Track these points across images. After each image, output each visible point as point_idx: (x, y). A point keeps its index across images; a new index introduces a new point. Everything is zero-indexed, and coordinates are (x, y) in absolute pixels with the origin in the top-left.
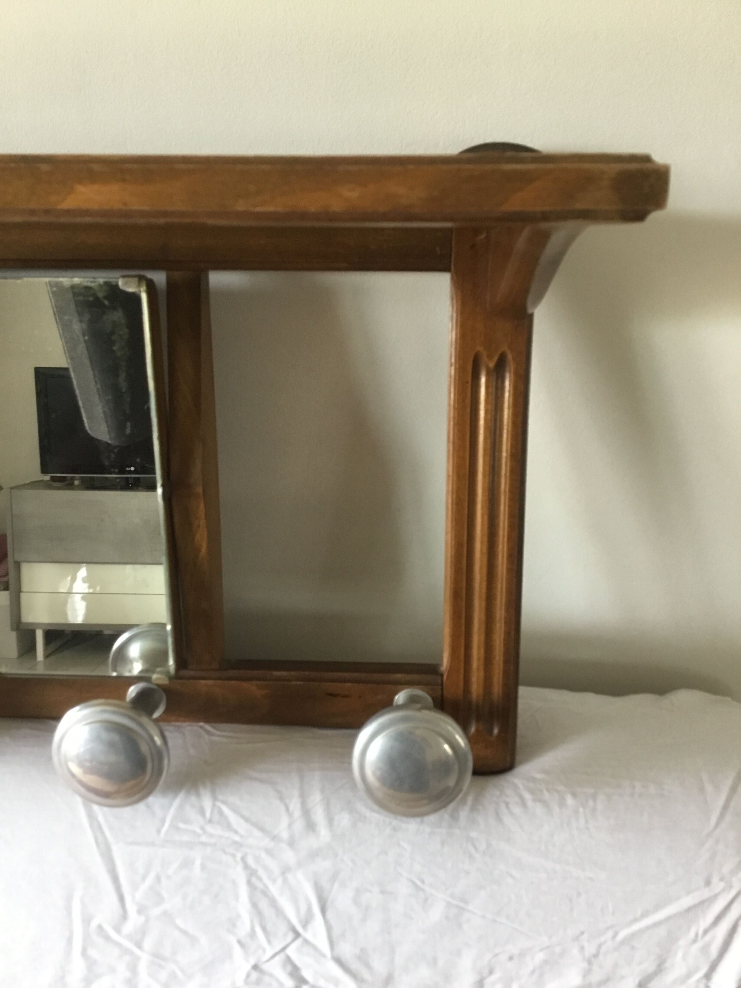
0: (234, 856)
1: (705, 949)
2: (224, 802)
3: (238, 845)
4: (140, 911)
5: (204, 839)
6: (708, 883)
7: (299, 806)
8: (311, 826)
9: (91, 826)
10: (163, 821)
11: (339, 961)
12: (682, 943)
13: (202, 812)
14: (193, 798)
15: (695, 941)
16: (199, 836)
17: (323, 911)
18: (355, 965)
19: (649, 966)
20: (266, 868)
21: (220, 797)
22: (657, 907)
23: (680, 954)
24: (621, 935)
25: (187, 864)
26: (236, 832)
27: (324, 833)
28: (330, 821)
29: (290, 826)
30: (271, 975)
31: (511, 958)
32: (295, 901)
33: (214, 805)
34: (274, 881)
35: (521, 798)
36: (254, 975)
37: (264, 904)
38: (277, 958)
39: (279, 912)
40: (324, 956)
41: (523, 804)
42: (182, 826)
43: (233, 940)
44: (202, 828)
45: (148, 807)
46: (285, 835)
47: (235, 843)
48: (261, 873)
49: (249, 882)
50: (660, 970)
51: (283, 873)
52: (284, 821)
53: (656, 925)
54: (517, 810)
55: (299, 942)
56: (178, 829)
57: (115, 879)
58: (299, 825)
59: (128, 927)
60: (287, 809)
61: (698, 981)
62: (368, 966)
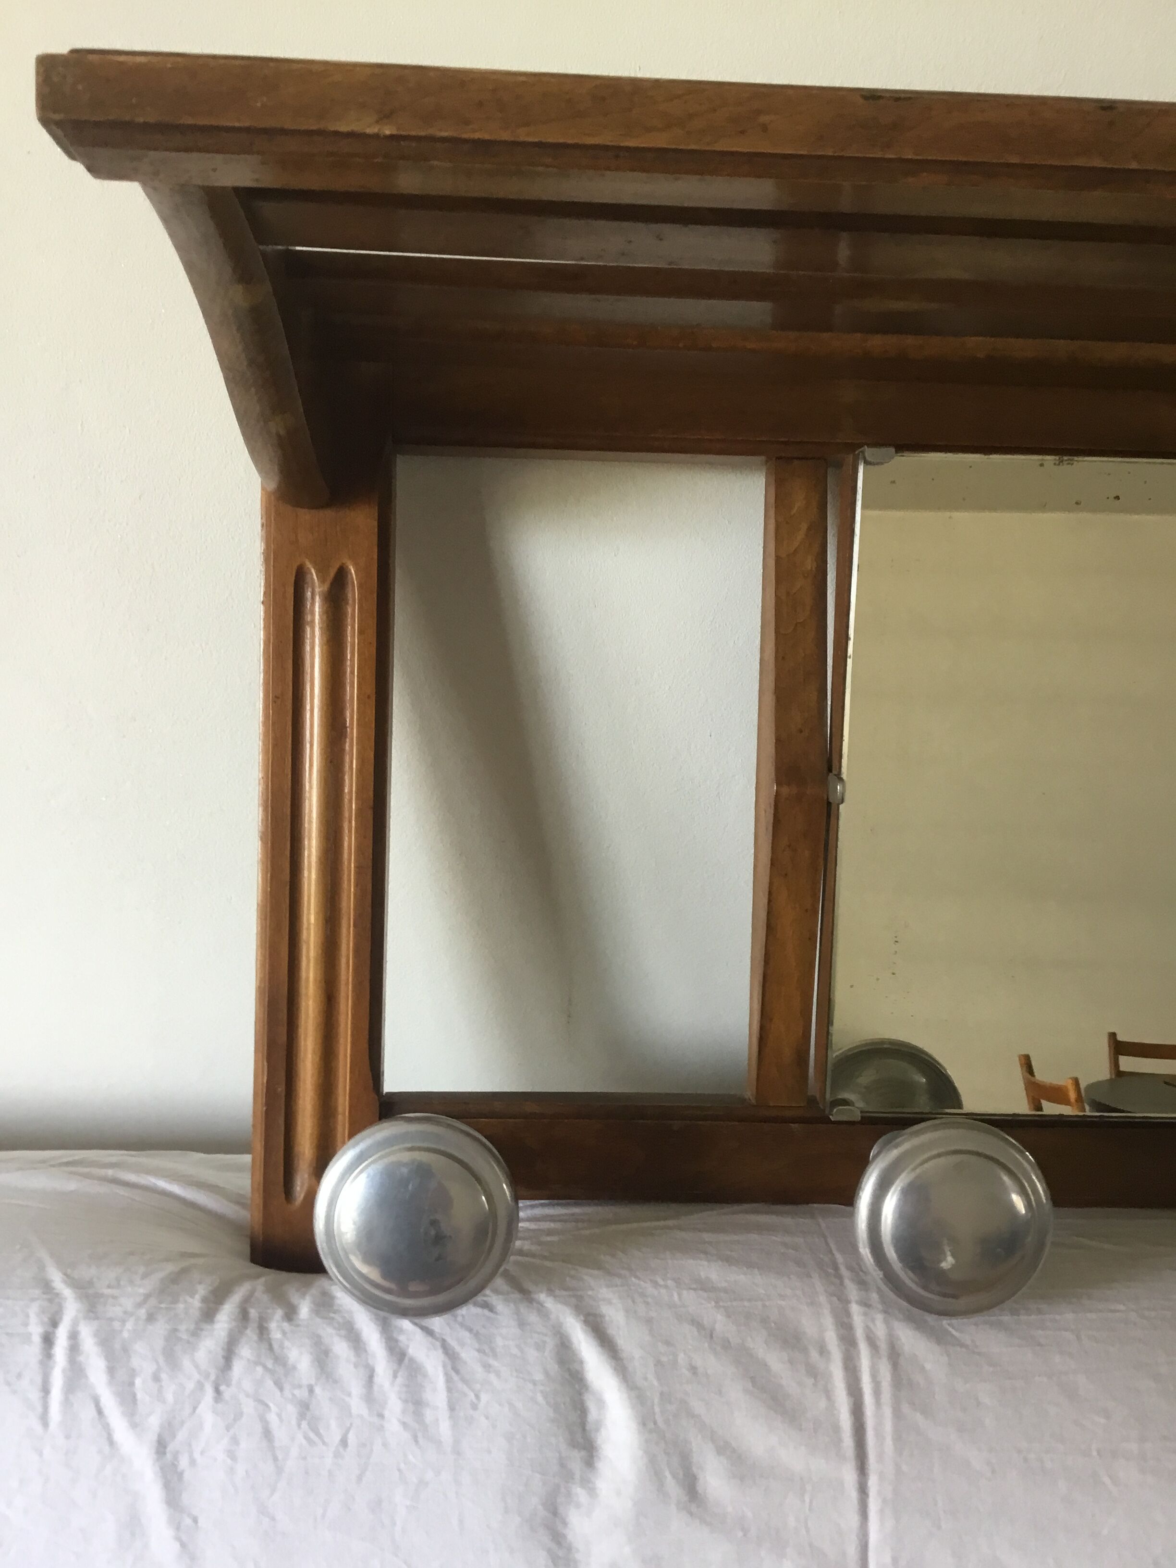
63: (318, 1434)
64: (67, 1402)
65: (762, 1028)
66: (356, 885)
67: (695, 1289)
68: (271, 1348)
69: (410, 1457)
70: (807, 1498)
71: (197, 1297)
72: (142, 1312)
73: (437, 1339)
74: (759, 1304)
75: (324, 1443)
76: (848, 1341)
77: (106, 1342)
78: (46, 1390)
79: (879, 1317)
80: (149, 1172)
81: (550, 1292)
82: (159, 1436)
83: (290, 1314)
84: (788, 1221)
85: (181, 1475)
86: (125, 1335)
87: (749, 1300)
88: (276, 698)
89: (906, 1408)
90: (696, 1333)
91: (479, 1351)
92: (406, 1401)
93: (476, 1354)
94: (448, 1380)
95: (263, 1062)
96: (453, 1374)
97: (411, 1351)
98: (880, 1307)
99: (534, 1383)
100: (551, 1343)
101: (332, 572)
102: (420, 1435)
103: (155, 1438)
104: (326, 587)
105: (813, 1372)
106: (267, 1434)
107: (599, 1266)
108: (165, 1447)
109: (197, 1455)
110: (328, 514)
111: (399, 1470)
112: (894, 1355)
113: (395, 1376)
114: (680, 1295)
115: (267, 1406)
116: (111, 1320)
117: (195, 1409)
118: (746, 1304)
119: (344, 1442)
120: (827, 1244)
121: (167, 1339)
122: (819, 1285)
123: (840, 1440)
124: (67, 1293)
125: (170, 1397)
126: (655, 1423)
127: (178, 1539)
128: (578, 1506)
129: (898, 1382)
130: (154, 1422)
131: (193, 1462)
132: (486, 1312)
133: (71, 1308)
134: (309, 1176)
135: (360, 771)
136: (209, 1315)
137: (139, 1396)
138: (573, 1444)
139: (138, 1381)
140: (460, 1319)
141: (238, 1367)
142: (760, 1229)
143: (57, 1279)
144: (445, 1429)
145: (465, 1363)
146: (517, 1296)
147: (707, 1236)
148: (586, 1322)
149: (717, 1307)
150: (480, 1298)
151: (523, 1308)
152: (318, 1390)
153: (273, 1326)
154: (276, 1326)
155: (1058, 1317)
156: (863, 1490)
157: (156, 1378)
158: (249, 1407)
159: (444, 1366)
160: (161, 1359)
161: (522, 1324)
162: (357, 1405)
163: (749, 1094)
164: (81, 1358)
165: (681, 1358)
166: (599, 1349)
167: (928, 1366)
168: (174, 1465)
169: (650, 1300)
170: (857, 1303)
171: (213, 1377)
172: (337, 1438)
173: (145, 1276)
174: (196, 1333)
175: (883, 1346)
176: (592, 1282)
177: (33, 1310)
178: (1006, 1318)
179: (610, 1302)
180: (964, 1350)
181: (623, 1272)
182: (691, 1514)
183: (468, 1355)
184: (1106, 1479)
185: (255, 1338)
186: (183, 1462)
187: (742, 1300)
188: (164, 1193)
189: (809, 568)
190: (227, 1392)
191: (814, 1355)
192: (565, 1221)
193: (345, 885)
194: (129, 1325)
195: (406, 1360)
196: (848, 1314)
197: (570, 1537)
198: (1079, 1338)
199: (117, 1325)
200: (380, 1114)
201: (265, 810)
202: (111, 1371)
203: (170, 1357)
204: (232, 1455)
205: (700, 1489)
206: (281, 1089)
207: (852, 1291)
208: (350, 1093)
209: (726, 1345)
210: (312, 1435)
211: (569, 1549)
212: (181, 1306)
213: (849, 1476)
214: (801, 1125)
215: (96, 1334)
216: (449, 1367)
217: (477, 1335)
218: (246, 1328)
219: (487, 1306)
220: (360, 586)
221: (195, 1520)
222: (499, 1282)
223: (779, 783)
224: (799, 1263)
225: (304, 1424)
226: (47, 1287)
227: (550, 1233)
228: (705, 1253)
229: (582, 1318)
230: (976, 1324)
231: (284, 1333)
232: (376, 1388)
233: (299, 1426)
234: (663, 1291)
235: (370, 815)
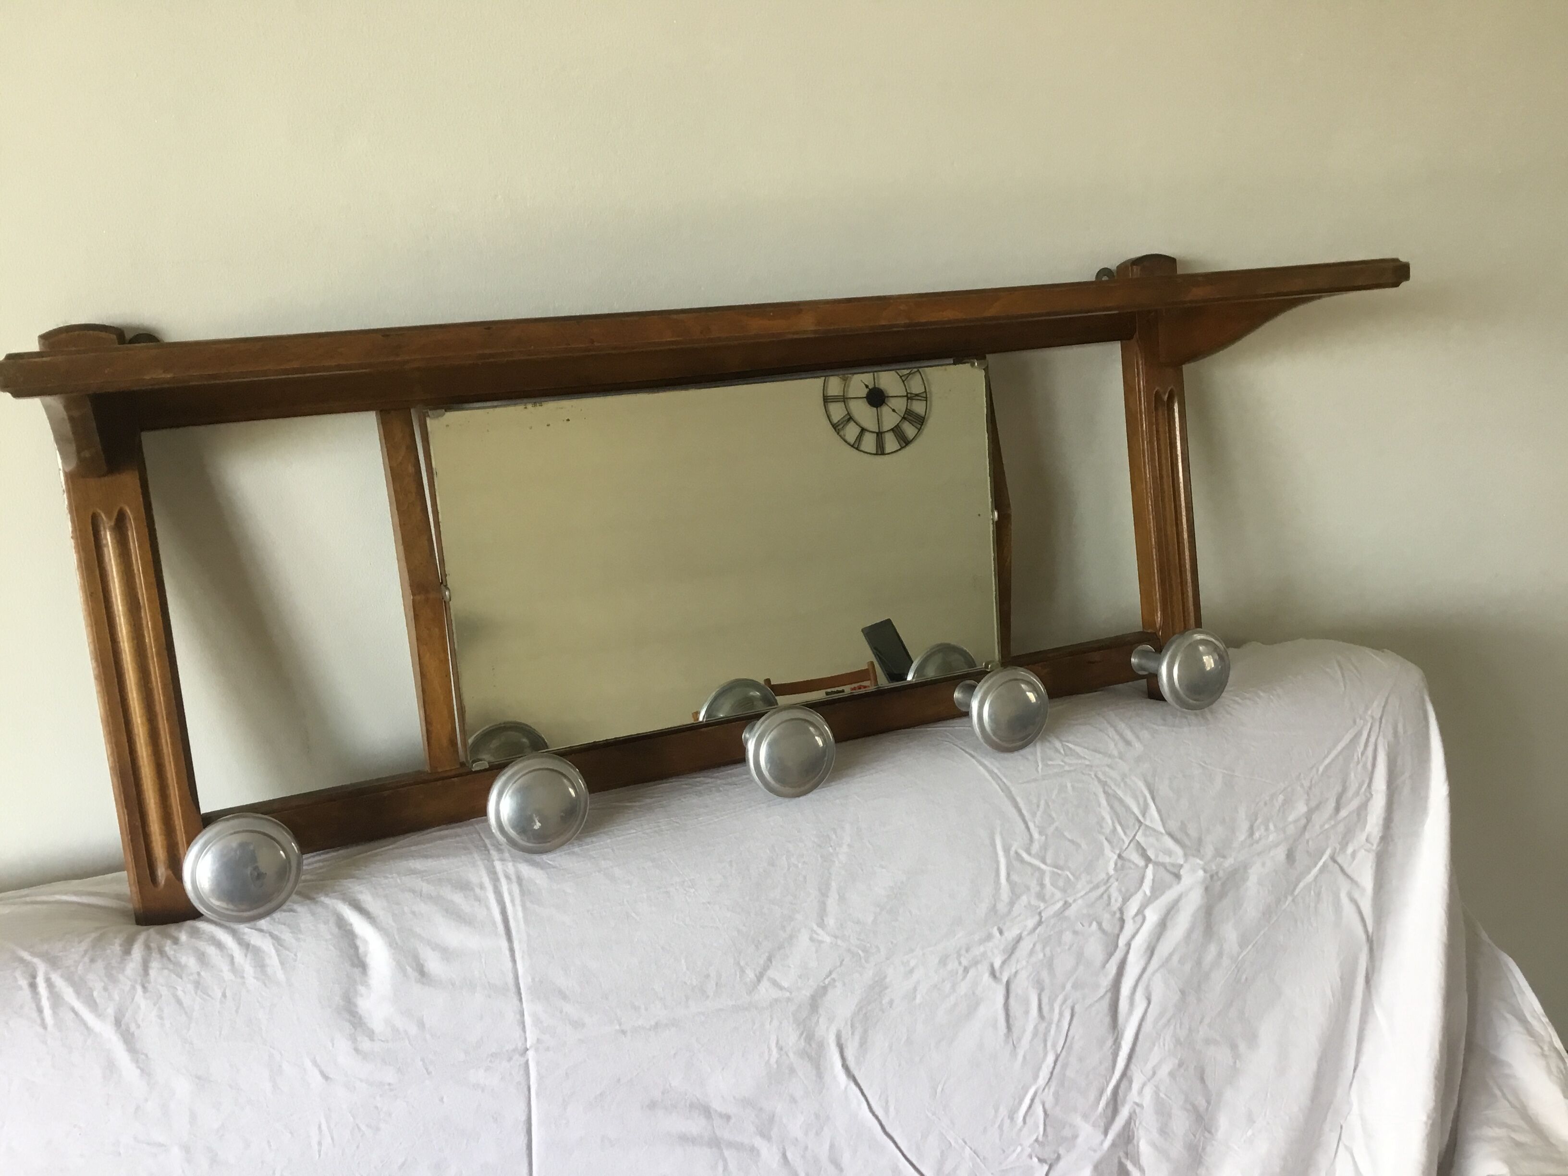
0: (1089, 775)
1: (1365, 766)
2: (1068, 742)
3: (1090, 767)
4: (1040, 833)
5: (1067, 768)
6: (1355, 722)
7: (1114, 732)
8: (1128, 743)
9: (993, 778)
10: (1037, 762)
11: (1171, 835)
12: (1352, 766)
13: (1057, 751)
14: (1047, 744)
15: (1358, 763)
16: (1063, 767)
17: (1153, 799)
18: (1179, 835)
19: (1338, 788)
20: (1111, 778)
21: (1064, 739)
22: (1335, 745)
23: (1352, 775)
24: (1321, 769)
25: (1062, 788)
26: (1085, 758)
27: (1137, 745)
28: (1138, 737)
29: (1116, 745)
30: (1130, 861)
31: (1266, 804)
32: (1136, 798)
33: (1062, 745)
34: (1119, 786)
35: (1234, 701)
36: (1120, 863)
37: (1116, 804)
38: (1132, 844)
39: (1128, 809)
40: (1161, 833)
41: (1238, 703)
42: (1050, 763)
43: (1103, 838)
44: (1063, 761)
45: (1022, 756)
46: (1115, 753)
47: (1087, 766)
48: (1109, 781)
49: (1105, 792)
50: (1344, 790)
51: (1123, 779)
52: (1112, 745)
53: (1337, 756)
54: (1236, 706)
55: (1143, 827)
56: (1047, 765)
57: (1019, 811)
58: (1121, 744)
59: (1035, 847)
60: (1109, 736)
61: (1365, 790)
62: (1187, 835)
63: (209, 996)
64: (55, 1013)
65: (428, 731)
66: (164, 696)
67: (409, 875)
68: (169, 959)
69: (263, 993)
70: (483, 960)
71: (116, 945)
72: (86, 959)
73: (266, 933)
74: (445, 873)
75: (212, 998)
76: (495, 880)
77: (69, 979)
78: (40, 1010)
79: (510, 865)
80: (55, 893)
81: (327, 895)
82: (115, 1018)
83: (176, 941)
84: (458, 830)
85: (133, 1034)
86: (79, 972)
87: (439, 873)
88: (92, 594)
89: (528, 904)
90: (412, 895)
91: (291, 933)
92: (255, 967)
93: (291, 935)
94: (277, 951)
95: (123, 810)
96: (279, 947)
97: (252, 942)
98: (510, 859)
99: (326, 940)
100: (332, 920)
101: (115, 514)
102: (266, 981)
103: (113, 1019)
104: (112, 523)
105: (478, 899)
106: (179, 1002)
107: (352, 877)
108: (120, 1022)
109: (140, 1022)
110: (106, 479)
111: (258, 1002)
112: (520, 880)
113: (246, 956)
114: (400, 879)
115: (175, 988)
116: (68, 967)
117: (133, 999)
118: (438, 875)
119: (224, 995)
120: (480, 836)
121: (106, 968)
122: (476, 856)
123: (496, 928)
124: (36, 960)
125: (117, 997)
126: (397, 944)
127: (138, 1067)
128: (362, 996)
129: (523, 893)
130: (111, 1011)
131: (139, 1026)
132: (291, 913)
133: (42, 968)
134: (165, 869)
135: (154, 628)
136: (127, 951)
137: (98, 1001)
138: (353, 965)
139: (95, 994)
140: (277, 920)
141: (153, 973)
142: (441, 838)
143: (26, 956)
144: (280, 975)
145: (285, 940)
146: (308, 901)
147: (413, 848)
148: (350, 904)
149: (423, 880)
150: (284, 907)
151: (313, 906)
152: (203, 973)
153: (167, 949)
154: (169, 948)
155: (602, 843)
156: (512, 950)
157: (105, 989)
158: (164, 991)
159: (274, 945)
160: (106, 979)
161: (313, 914)
162: (227, 975)
163: (427, 768)
164: (57, 989)
165: (406, 909)
166: (360, 916)
167: (537, 882)
168: (128, 1030)
169: (384, 886)
170: (497, 860)
171: (139, 981)
172: (219, 995)
173: (80, 942)
174: (122, 961)
175: (513, 877)
176: (350, 885)
177: (18, 974)
178: (576, 849)
179: (361, 892)
180: (555, 869)
181: (366, 876)
182: (423, 984)
183: (287, 936)
184: (633, 914)
185: (158, 956)
186: (133, 1028)
187: (435, 874)
188: (67, 903)
189: (411, 471)
190: (150, 987)
191: (477, 890)
192: (328, 861)
193: (156, 697)
194: (80, 968)
195: (251, 947)
196: (494, 867)
197: (360, 1012)
198: (613, 850)
199: (72, 969)
200: (203, 825)
201: (96, 661)
202: (78, 993)
203: (111, 977)
204: (161, 1017)
205: (426, 970)
206: (138, 823)
207: (494, 853)
208: (182, 817)
209: (430, 897)
210: (205, 996)
211: (360, 1018)
212: (109, 951)
213: (505, 944)
214: (459, 778)
215: (62, 976)
216: (276, 945)
217: (289, 926)
218: (151, 953)
219: (292, 910)
220: (135, 519)
221: (146, 1056)
222: (294, 897)
223: (414, 594)
224: (465, 848)
225: (199, 992)
226: (22, 960)
227: (321, 868)
228: (413, 856)
229: (347, 903)
230: (560, 856)
231: (175, 951)
232: (236, 964)
233: (196, 993)
234: (391, 880)
235: (165, 653)
